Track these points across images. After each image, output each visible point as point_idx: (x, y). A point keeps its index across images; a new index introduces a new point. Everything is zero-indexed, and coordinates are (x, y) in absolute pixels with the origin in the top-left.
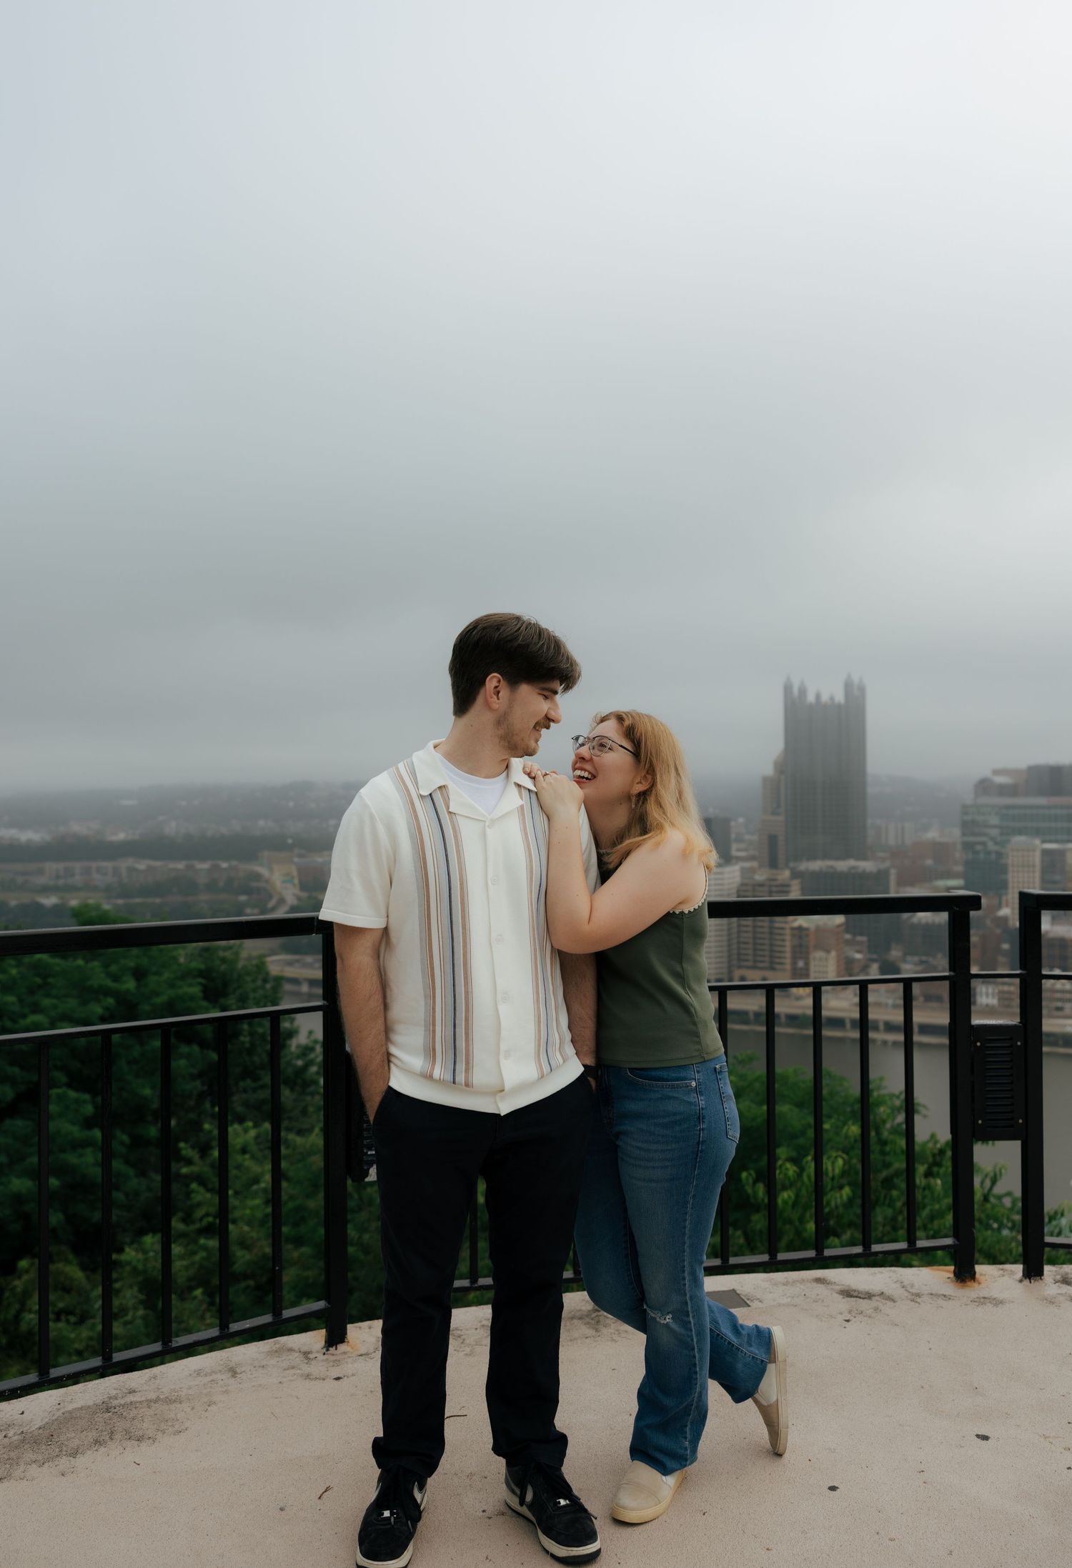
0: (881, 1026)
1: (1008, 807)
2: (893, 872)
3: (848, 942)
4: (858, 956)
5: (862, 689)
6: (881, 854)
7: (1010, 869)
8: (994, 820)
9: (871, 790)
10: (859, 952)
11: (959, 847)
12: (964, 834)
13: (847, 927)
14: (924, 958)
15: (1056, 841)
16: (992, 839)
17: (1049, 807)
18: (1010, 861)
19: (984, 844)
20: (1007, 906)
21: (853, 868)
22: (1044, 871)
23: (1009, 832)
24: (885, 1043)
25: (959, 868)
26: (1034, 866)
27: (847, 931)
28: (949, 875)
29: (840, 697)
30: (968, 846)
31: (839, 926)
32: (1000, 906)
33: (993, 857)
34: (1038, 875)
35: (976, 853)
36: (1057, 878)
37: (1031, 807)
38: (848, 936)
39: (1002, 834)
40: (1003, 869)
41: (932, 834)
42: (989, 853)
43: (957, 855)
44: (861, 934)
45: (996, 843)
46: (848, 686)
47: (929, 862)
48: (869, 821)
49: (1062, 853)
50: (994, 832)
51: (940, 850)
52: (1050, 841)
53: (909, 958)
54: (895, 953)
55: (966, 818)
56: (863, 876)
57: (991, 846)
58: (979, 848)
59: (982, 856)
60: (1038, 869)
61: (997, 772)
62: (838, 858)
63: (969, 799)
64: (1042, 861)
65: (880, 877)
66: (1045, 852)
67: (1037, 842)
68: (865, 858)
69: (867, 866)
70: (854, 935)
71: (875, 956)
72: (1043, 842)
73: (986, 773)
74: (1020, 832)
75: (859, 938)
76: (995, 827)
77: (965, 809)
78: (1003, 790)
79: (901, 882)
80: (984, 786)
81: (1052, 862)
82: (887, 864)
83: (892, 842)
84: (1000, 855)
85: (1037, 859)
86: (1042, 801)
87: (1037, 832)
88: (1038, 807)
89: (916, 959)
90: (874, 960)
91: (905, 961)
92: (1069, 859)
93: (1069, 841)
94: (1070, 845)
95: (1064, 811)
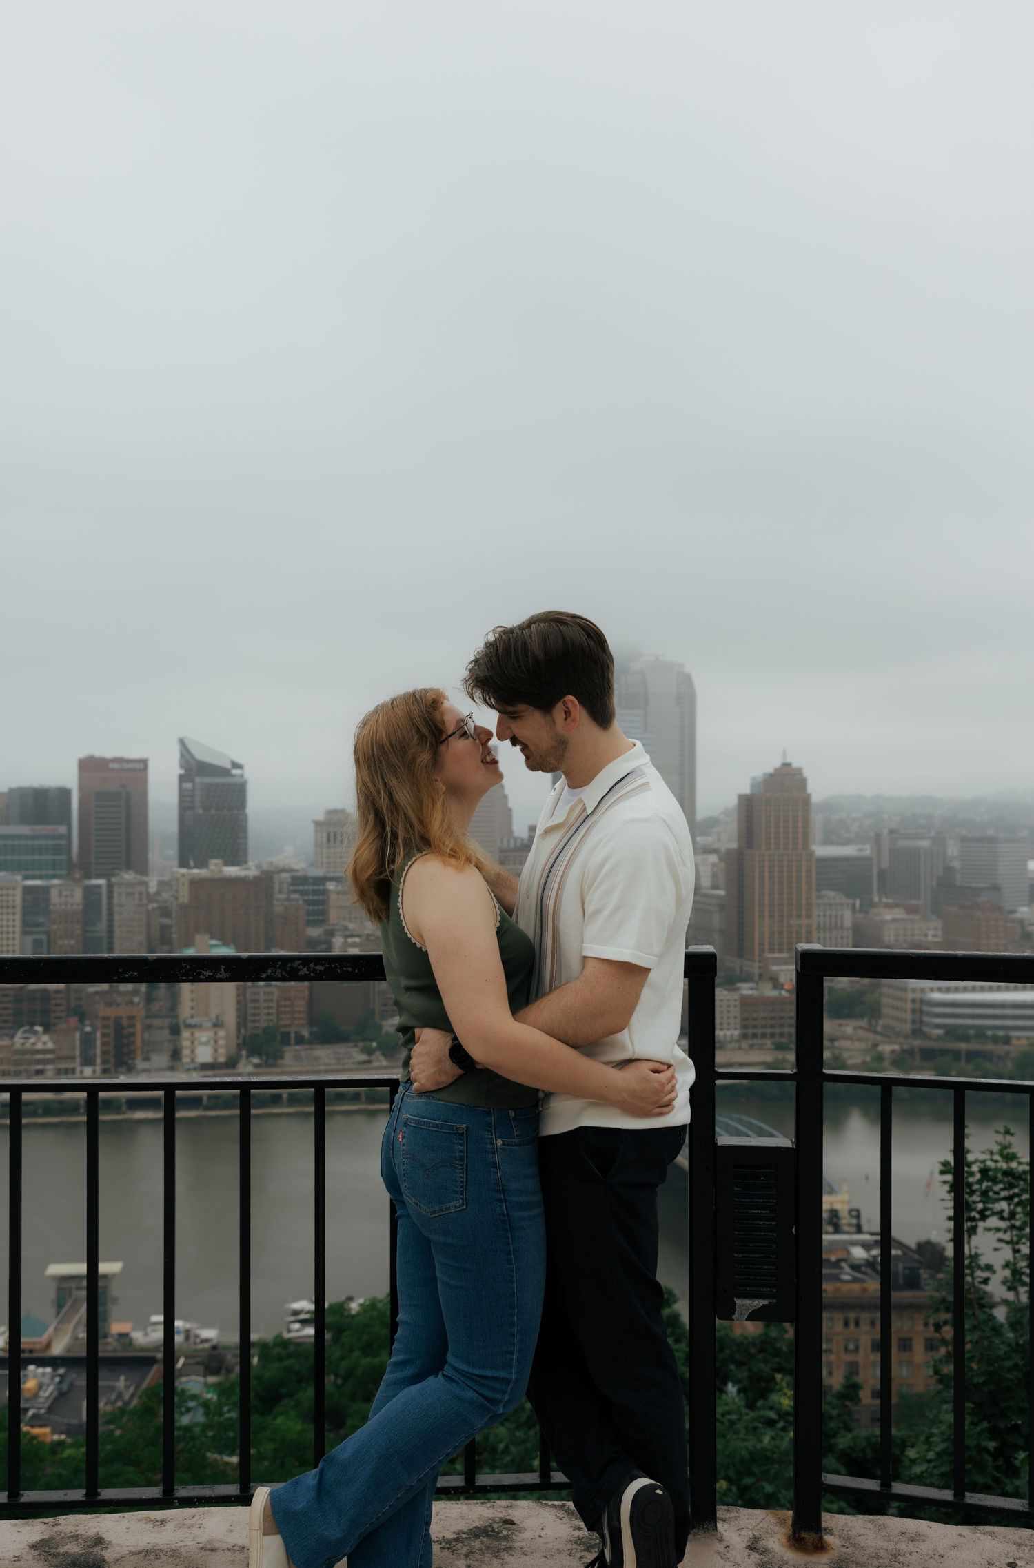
15: (40, 877)
17: (32, 838)
22: (25, 914)
26: (14, 906)
34: (18, 917)
36: (41, 919)
37: (13, 837)
49: (46, 890)
52: (33, 877)
60: (18, 910)
64: (24, 900)
66: (28, 890)
67: (19, 878)
72: (26, 878)
81: (35, 903)
85: (17, 898)
86: (25, 830)
87: (18, 867)
88: (21, 837)
92: (54, 897)
93: (54, 877)
94: (56, 882)
95: (50, 842)
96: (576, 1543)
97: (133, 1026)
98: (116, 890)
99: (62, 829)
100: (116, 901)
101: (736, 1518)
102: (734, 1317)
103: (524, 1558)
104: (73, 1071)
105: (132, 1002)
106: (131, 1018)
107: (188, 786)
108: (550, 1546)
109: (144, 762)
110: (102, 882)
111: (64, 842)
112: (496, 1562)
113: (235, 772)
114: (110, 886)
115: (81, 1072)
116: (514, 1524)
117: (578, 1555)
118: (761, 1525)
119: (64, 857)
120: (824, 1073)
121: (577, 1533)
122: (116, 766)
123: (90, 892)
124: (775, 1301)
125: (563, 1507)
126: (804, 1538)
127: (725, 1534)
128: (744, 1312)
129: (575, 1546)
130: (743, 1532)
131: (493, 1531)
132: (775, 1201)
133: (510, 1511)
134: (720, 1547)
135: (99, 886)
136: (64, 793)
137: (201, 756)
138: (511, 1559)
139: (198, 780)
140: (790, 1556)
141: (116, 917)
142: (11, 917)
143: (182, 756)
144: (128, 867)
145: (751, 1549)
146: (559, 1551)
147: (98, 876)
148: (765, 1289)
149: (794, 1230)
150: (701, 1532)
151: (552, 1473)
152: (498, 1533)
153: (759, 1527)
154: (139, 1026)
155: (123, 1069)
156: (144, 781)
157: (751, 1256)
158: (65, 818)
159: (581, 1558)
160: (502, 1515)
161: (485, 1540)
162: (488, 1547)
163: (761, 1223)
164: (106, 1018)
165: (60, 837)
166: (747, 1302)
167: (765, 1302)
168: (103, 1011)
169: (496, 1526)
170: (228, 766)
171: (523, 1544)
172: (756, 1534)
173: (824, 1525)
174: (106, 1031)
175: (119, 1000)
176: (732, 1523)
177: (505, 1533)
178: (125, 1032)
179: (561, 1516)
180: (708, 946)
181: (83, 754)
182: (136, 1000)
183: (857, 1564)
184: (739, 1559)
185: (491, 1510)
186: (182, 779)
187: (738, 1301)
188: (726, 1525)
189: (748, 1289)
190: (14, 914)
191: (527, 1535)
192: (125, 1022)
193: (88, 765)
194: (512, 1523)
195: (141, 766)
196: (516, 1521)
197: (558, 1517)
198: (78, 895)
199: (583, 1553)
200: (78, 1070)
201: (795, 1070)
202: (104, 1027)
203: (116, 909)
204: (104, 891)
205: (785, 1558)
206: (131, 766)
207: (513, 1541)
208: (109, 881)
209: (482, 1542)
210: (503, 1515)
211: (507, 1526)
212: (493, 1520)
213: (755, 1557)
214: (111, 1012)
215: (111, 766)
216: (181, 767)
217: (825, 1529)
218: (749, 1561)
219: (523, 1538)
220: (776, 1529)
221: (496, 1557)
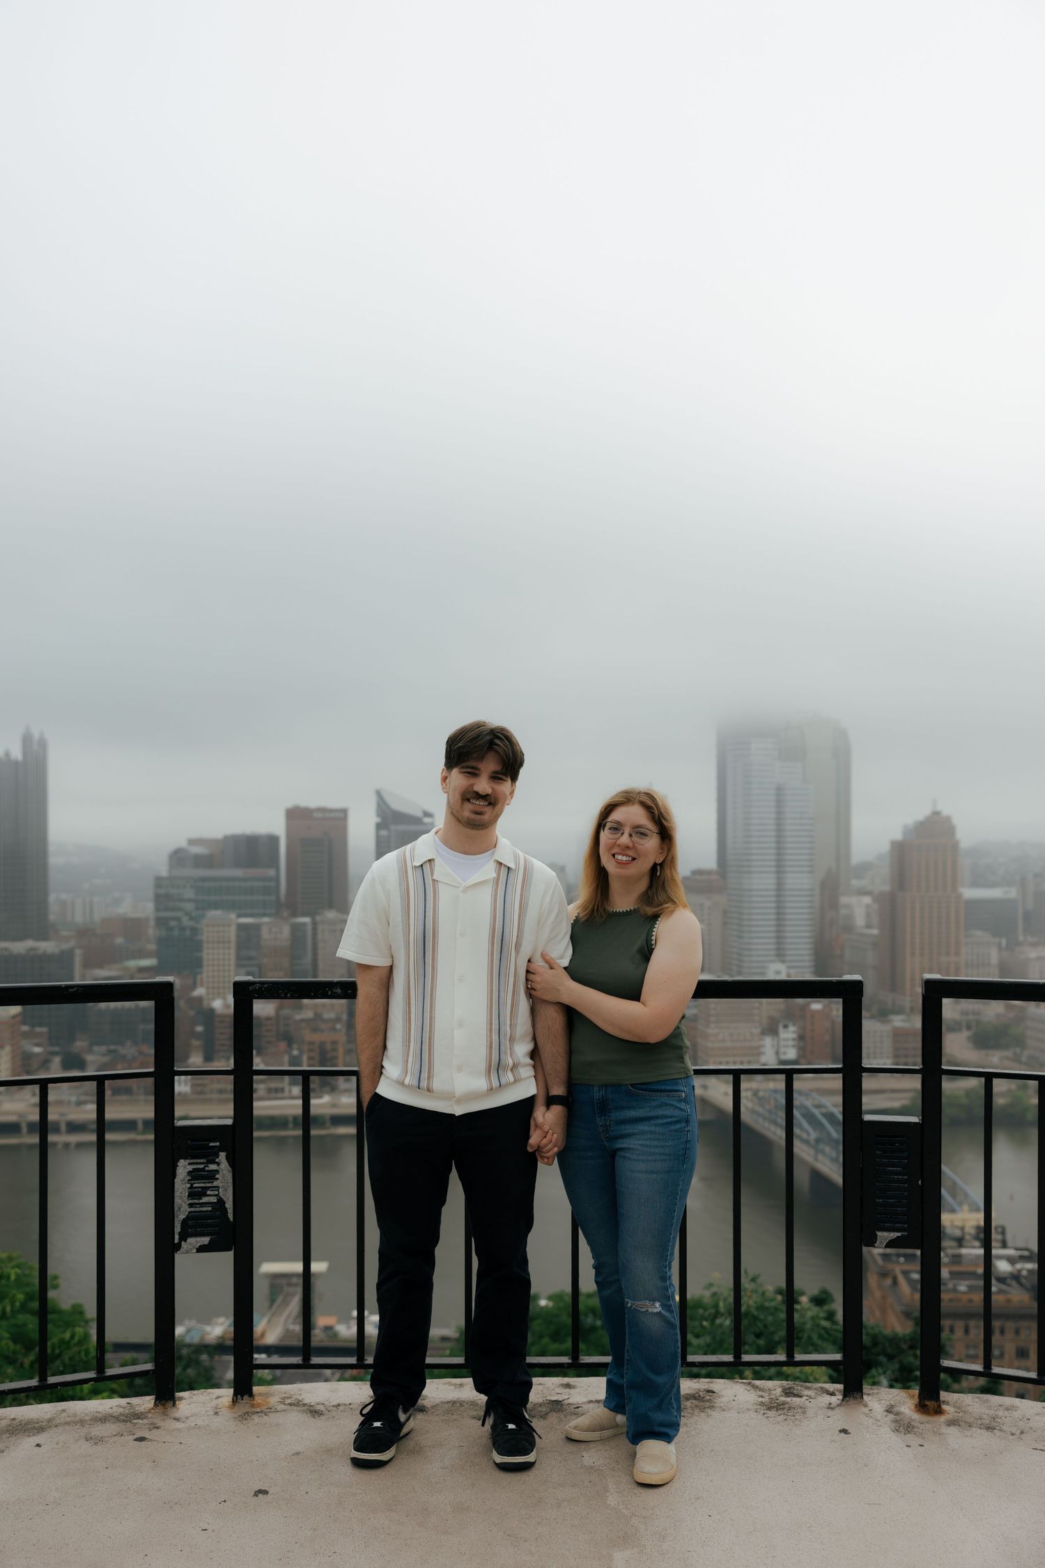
0: (63, 1128)
1: (203, 879)
2: (78, 952)
3: (25, 1035)
4: (37, 1050)
5: (43, 744)
6: (65, 933)
7: (205, 945)
8: (189, 894)
9: (54, 860)
10: (37, 1045)
11: (152, 923)
12: (157, 910)
13: (24, 1019)
14: (112, 1047)
15: (252, 915)
16: (187, 914)
17: (245, 880)
18: (204, 938)
19: (178, 919)
20: (202, 985)
21: (33, 949)
22: (239, 948)
23: (204, 906)
24: (67, 1145)
25: (152, 947)
26: (229, 942)
27: (24, 1023)
28: (142, 954)
29: (17, 753)
30: (161, 922)
31: (14, 1017)
32: (194, 987)
33: (188, 933)
34: (233, 951)
35: (171, 929)
36: (253, 953)
37: (227, 879)
38: (25, 1028)
39: (197, 909)
40: (198, 946)
41: (125, 909)
42: (183, 929)
43: (151, 932)
44: (41, 1025)
45: (191, 918)
46: (27, 740)
47: (119, 940)
48: (52, 898)
49: (257, 927)
50: (189, 906)
51: (132, 927)
52: (246, 915)
53: (96, 1048)
54: (79, 1045)
55: (162, 891)
56: (45, 958)
57: (186, 921)
58: (173, 923)
59: (176, 933)
60: (233, 945)
61: (192, 842)
62: (14, 939)
63: (164, 871)
64: (238, 937)
65: (65, 959)
66: (241, 927)
67: (233, 916)
68: (44, 937)
69: (47, 947)
70: (33, 1026)
71: (57, 1049)
72: (239, 916)
73: (183, 843)
74: (216, 906)
75: (38, 1029)
76: (189, 900)
77: (159, 882)
78: (200, 861)
79: (87, 964)
80: (178, 857)
81: (248, 939)
82: (72, 943)
83: (79, 919)
84: (194, 930)
85: (232, 934)
86: (238, 873)
87: (233, 906)
88: (235, 879)
89: (103, 1048)
90: (56, 1053)
91: (90, 1051)
92: (265, 933)
93: (264, 915)
94: (266, 920)
95: (260, 884)
96: (760, 1405)
97: (334, 1050)
98: (320, 927)
99: (272, 872)
100: (320, 936)
101: (877, 1393)
102: (876, 1245)
103: (722, 1413)
104: (282, 1090)
105: (334, 1029)
106: (334, 1043)
107: (384, 833)
108: (742, 1406)
109: (344, 812)
110: (307, 920)
111: (273, 884)
112: (702, 1414)
113: (427, 820)
114: (315, 924)
115: (290, 1091)
116: (714, 1392)
117: (763, 1412)
118: (896, 1398)
119: (273, 898)
120: (943, 1069)
121: (760, 1399)
122: (319, 815)
123: (296, 929)
124: (906, 1233)
125: (749, 1384)
126: (927, 1405)
127: (869, 1402)
128: (883, 1241)
129: (759, 1407)
130: (882, 1402)
131: (699, 1396)
132: (906, 1161)
133: (711, 1385)
134: (866, 1410)
135: (305, 924)
136: (273, 840)
137: (396, 805)
138: (714, 1413)
139: (393, 827)
140: (916, 1416)
141: (320, 952)
142: (226, 951)
143: (379, 806)
144: (331, 906)
145: (888, 1412)
146: (748, 1410)
147: (304, 915)
148: (899, 1225)
149: (920, 1182)
150: (851, 1399)
151: (742, 1356)
152: (703, 1398)
153: (894, 1399)
154: (341, 1051)
155: (327, 1089)
156: (344, 829)
157: (888, 1201)
158: (273, 861)
159: (764, 1414)
160: (704, 1387)
161: (694, 1401)
162: (697, 1406)
163: (896, 1177)
164: (312, 1043)
165: (270, 879)
166: (886, 1234)
167: (899, 1234)
168: (308, 1036)
169: (701, 1393)
170: (419, 814)
171: (722, 1405)
172: (892, 1403)
173: (942, 1398)
174: (312, 1054)
175: (323, 1026)
176: (874, 1397)
177: (708, 1398)
178: (329, 1055)
179: (749, 1389)
180: (857, 976)
181: (290, 804)
182: (338, 1026)
183: (965, 1422)
184: (879, 1417)
185: (697, 1384)
186: (379, 827)
187: (879, 1234)
188: (870, 1398)
189: (886, 1225)
190: (229, 948)
191: (723, 1399)
192: (328, 1047)
193: (295, 815)
194: (713, 1392)
195: (342, 815)
196: (716, 1391)
197: (746, 1389)
198: (286, 930)
199: (765, 1411)
200: (287, 1089)
201: (921, 1067)
202: (310, 1051)
203: (320, 945)
204: (309, 928)
205: (913, 1418)
206: (332, 815)
207: (714, 1403)
208: (313, 919)
209: (692, 1403)
210: (706, 1387)
211: (709, 1394)
212: (699, 1390)
213: (891, 1416)
214: (317, 1038)
215: (315, 815)
216: (378, 815)
217: (943, 1402)
218: (886, 1419)
219: (720, 1402)
220: (907, 1400)
221: (703, 1412)
